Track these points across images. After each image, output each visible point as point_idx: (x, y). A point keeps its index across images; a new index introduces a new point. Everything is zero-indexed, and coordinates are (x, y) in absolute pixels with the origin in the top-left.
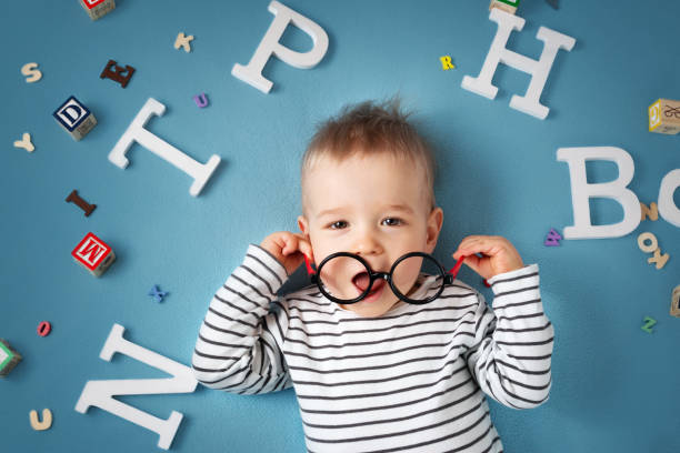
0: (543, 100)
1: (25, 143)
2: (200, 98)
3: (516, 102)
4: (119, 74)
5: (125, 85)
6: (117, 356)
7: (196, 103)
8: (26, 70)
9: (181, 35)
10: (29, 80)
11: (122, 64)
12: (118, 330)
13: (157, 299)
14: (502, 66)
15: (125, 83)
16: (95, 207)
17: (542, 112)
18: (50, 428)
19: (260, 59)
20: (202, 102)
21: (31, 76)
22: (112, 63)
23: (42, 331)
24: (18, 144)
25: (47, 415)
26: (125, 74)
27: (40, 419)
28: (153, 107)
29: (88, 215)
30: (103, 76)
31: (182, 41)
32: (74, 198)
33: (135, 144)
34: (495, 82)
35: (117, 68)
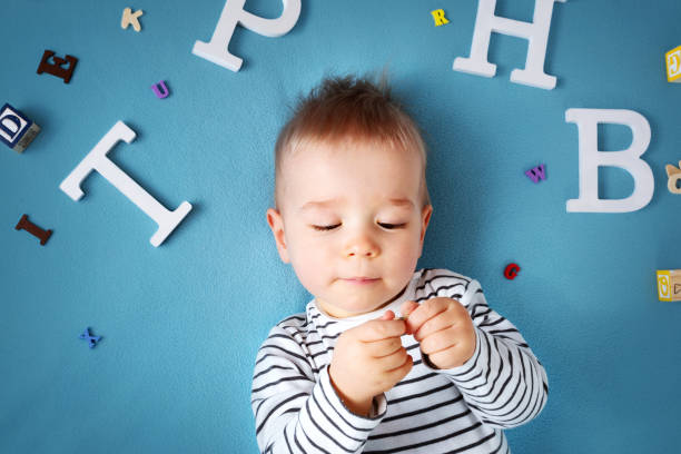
0: (548, 70)
2: (159, 87)
3: (517, 76)
4: (60, 67)
5: (68, 80)
7: (154, 94)
9: (127, 11)
11: (62, 54)
15: (68, 77)
16: (51, 232)
17: (550, 82)
19: (224, 31)
20: (164, 93)
22: (49, 54)
26: (66, 66)
29: (44, 242)
30: (40, 72)
31: (129, 18)
32: (25, 224)
34: (491, 58)
35: (55, 59)
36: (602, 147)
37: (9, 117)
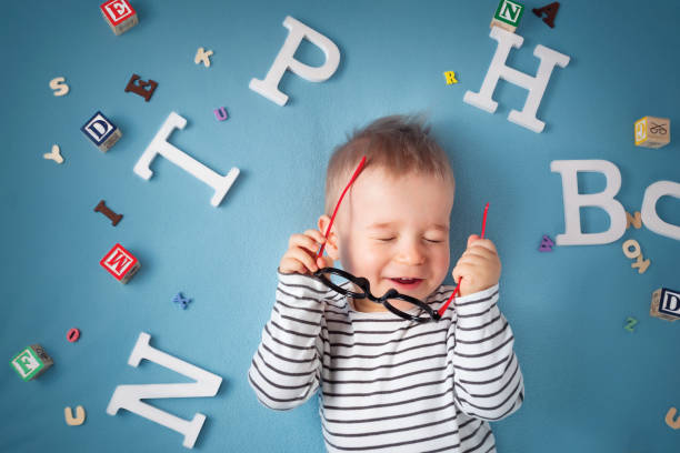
0: (539, 116)
1: (55, 155)
2: (220, 111)
3: (514, 116)
4: (143, 88)
5: (148, 99)
6: (144, 362)
7: (216, 117)
8: (53, 84)
9: (202, 50)
10: (57, 94)
11: (145, 79)
12: (144, 338)
13: (180, 306)
14: (501, 82)
15: (148, 97)
16: (121, 217)
17: (539, 126)
18: (84, 423)
19: (275, 73)
20: (223, 115)
21: (59, 90)
23: (71, 337)
24: (47, 156)
25: (80, 411)
26: (148, 88)
27: (74, 416)
28: (175, 120)
29: (115, 224)
30: (127, 90)
31: (202, 56)
32: (102, 208)
33: (158, 156)
34: (495, 97)
35: (140, 82)
36: (582, 190)
37: (100, 122)
